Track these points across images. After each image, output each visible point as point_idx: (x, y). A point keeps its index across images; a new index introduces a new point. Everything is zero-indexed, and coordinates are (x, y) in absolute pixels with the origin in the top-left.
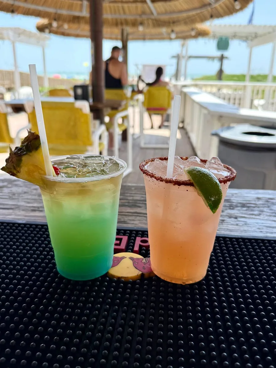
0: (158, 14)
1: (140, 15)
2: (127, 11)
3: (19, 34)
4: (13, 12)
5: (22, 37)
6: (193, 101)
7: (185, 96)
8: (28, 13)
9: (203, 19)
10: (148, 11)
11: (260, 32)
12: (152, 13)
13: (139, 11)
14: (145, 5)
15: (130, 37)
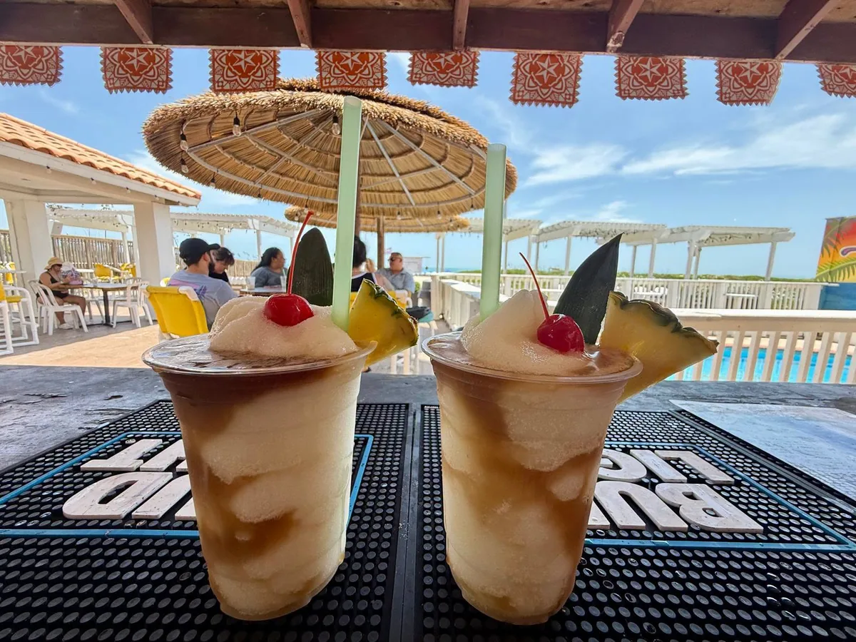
0: (416, 204)
1: (398, 205)
2: (384, 200)
3: (265, 223)
4: (259, 196)
5: (268, 226)
6: (454, 290)
7: (443, 287)
8: (277, 198)
9: (464, 210)
10: (406, 201)
11: (515, 226)
12: (411, 204)
13: (397, 201)
14: (403, 195)
15: (386, 228)
